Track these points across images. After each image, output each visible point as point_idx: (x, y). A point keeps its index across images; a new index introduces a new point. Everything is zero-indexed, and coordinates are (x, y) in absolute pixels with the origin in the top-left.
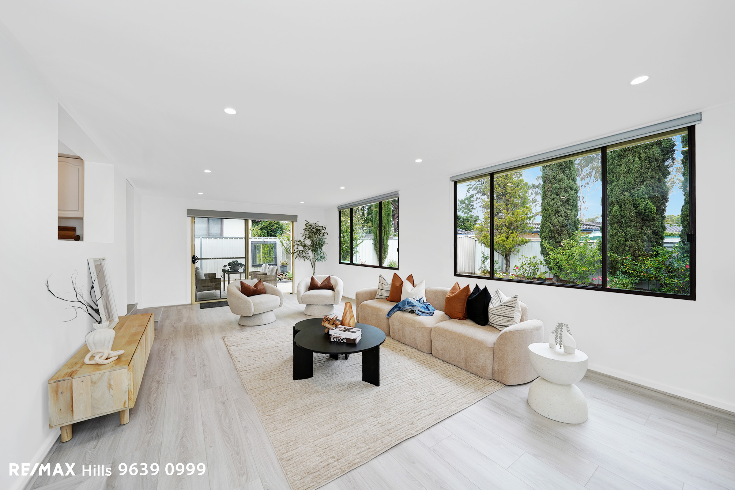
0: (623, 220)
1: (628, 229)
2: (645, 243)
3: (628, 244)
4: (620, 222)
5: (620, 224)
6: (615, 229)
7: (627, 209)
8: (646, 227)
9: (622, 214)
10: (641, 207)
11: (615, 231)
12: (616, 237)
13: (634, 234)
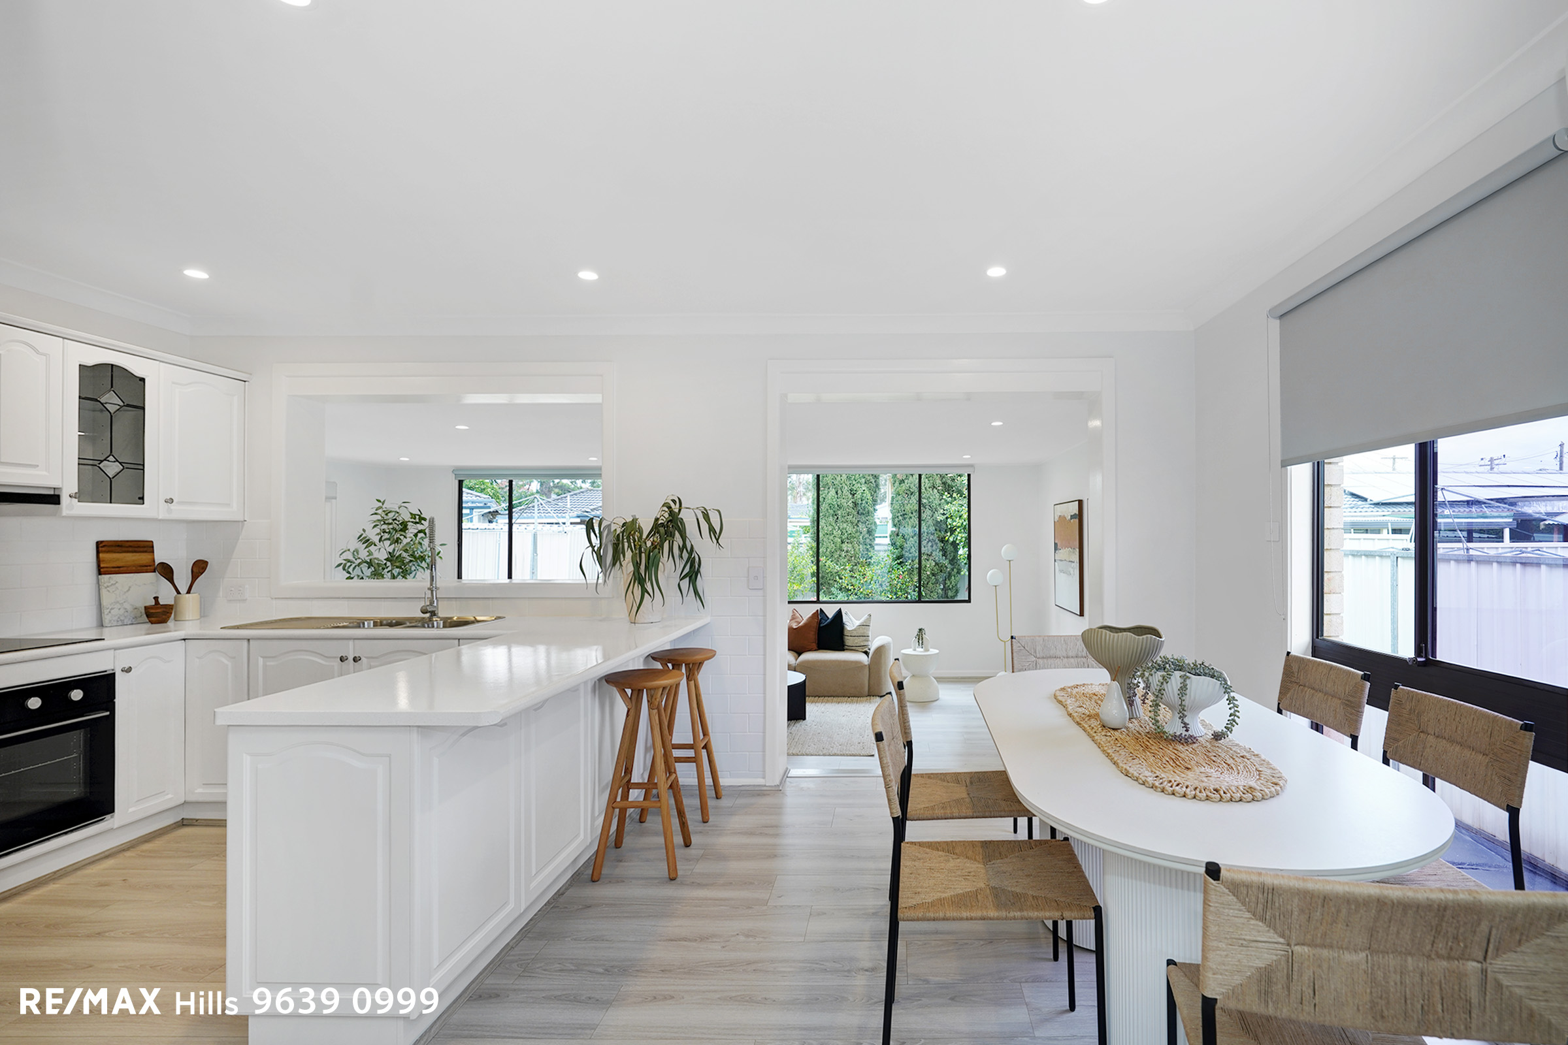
0: (839, 512)
1: (845, 525)
2: (861, 546)
3: (845, 547)
4: (836, 515)
5: (836, 517)
6: (830, 525)
7: (844, 497)
8: (862, 523)
9: (839, 503)
10: (858, 496)
11: (830, 528)
12: (831, 537)
13: (850, 534)
